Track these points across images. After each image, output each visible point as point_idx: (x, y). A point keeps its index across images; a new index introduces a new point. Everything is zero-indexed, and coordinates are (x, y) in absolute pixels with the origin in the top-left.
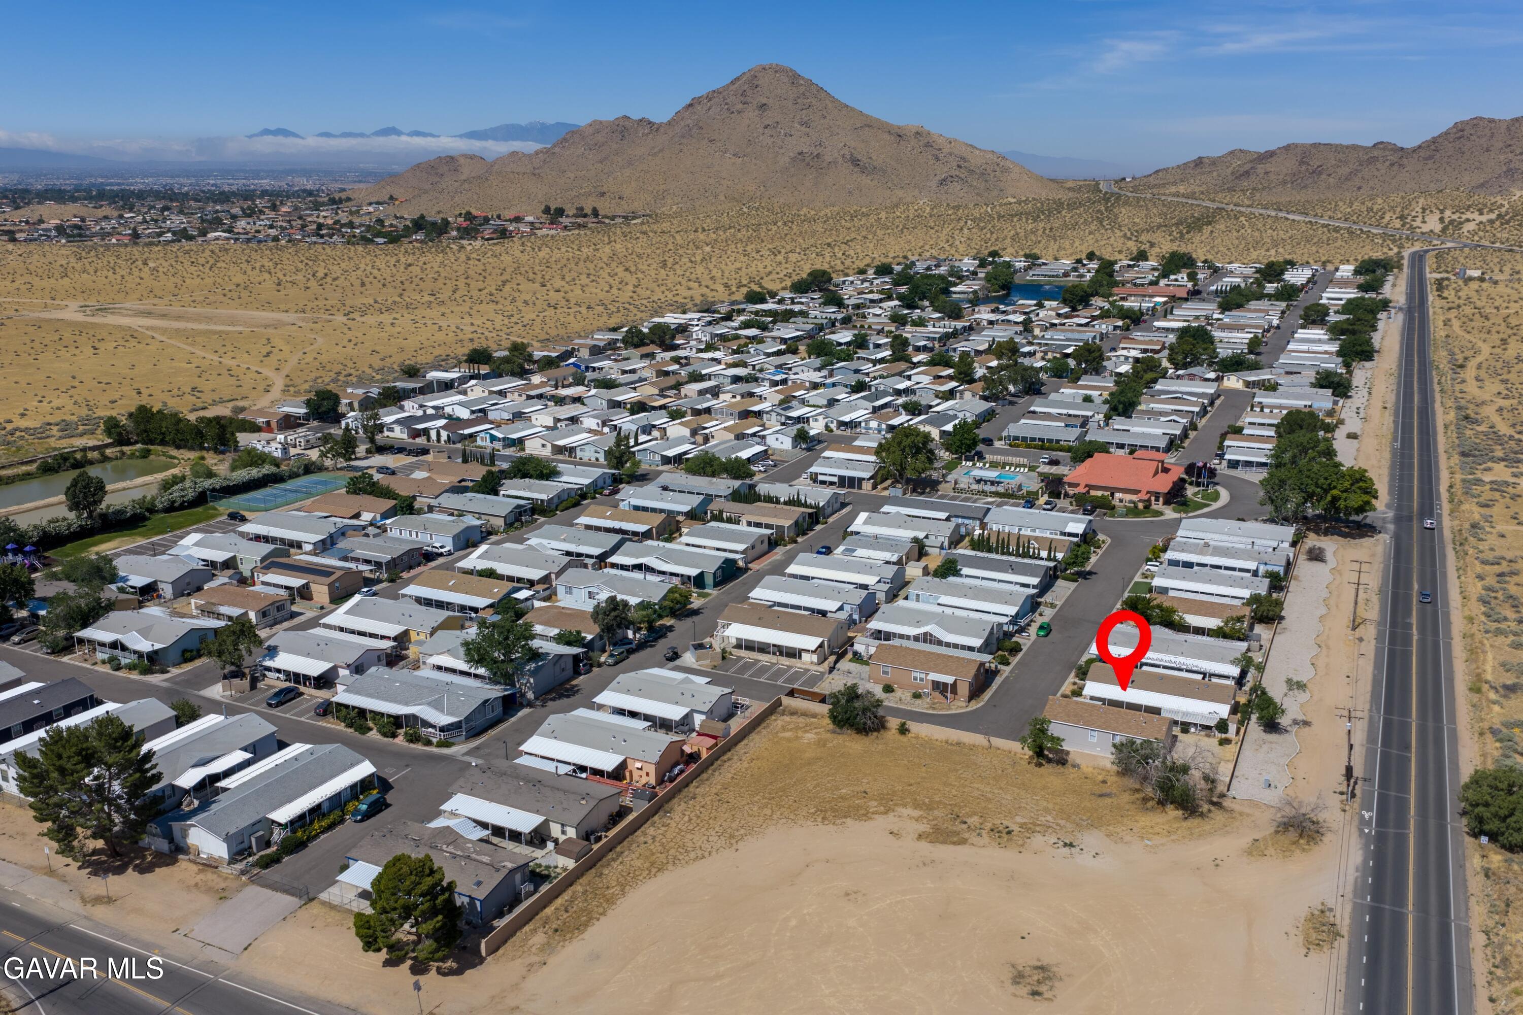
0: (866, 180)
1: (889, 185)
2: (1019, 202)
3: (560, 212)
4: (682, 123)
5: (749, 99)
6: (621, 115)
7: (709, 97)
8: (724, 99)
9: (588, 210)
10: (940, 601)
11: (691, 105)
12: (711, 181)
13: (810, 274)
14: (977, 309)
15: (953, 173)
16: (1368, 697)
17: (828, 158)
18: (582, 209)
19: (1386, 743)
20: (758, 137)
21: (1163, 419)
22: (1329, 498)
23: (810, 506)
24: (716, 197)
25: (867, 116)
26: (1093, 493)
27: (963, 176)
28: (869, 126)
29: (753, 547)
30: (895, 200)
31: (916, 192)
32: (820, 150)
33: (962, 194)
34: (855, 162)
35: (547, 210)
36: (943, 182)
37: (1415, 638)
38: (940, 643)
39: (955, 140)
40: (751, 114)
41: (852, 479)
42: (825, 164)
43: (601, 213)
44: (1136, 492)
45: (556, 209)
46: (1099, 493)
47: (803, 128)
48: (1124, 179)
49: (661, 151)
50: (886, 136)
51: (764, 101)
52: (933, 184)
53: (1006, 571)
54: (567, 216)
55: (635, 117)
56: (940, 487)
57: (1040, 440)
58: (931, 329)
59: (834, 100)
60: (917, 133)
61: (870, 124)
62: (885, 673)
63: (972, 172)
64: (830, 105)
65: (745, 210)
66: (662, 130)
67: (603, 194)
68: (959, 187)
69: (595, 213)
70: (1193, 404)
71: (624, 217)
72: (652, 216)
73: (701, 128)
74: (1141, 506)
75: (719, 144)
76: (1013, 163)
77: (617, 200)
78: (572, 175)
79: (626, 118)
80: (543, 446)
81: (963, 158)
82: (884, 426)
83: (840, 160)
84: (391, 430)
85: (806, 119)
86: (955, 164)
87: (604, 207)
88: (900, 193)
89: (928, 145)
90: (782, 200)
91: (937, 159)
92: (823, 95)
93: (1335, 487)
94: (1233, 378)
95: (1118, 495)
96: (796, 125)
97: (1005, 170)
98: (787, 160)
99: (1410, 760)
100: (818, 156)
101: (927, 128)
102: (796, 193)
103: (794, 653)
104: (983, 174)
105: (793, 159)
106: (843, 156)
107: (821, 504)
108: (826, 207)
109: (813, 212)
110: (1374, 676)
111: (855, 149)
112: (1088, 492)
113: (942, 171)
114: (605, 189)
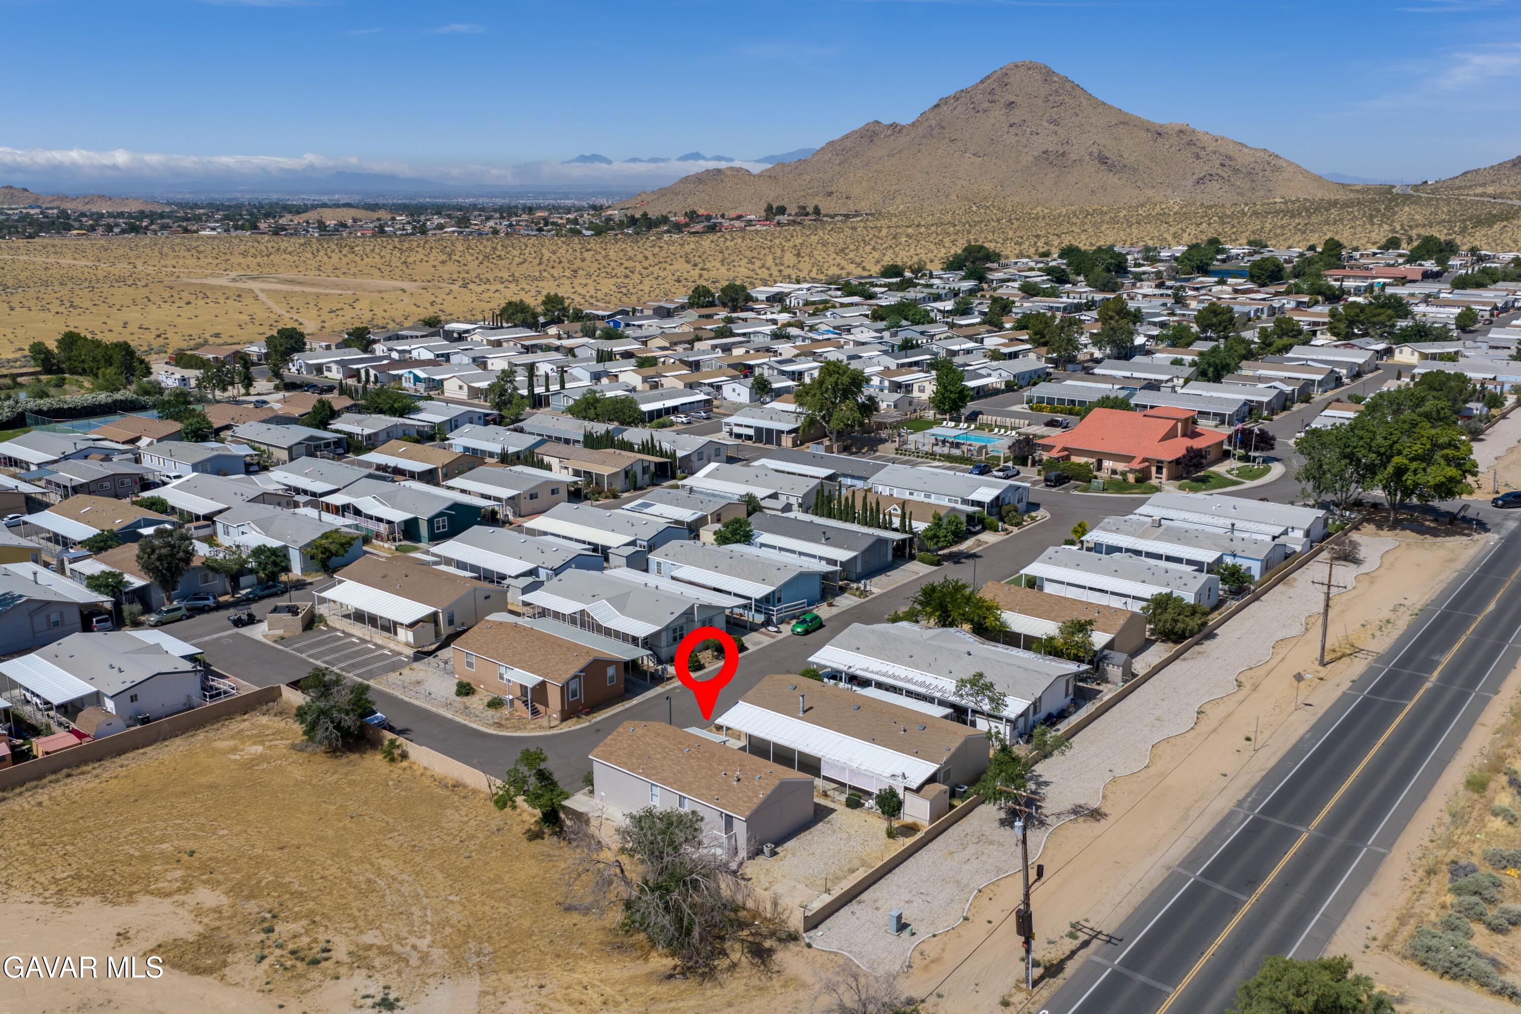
0: (1112, 179)
1: (1139, 183)
2: (1285, 203)
3: (782, 210)
4: (926, 124)
5: (997, 98)
6: (871, 120)
7: (956, 98)
8: (971, 98)
9: (810, 209)
10: (676, 574)
11: (937, 106)
12: (946, 181)
13: (965, 250)
14: (1138, 284)
15: (1213, 172)
16: (1258, 777)
17: (1073, 157)
18: (804, 208)
19: (1213, 873)
20: (1001, 136)
21: (1261, 386)
22: (1390, 469)
23: (662, 453)
24: (947, 197)
25: (1126, 114)
26: (1075, 459)
27: (1225, 175)
28: (1124, 123)
29: (533, 497)
30: (1142, 199)
31: (1169, 191)
32: (1066, 148)
33: (1220, 193)
34: (1103, 160)
35: (769, 208)
36: (1200, 181)
37: (1428, 685)
38: (599, 629)
39: (1223, 138)
40: (998, 112)
41: (769, 431)
42: (1069, 163)
43: (822, 212)
44: (1128, 459)
45: (778, 208)
46: (1082, 460)
47: (1052, 127)
48: (1426, 182)
49: (899, 152)
50: (1143, 134)
51: (1013, 99)
52: (1189, 183)
53: (816, 541)
54: (789, 215)
55: (886, 121)
56: (880, 447)
57: (1072, 402)
58: (1065, 299)
59: (1090, 97)
60: (1181, 131)
61: (1126, 121)
62: (470, 664)
63: (1236, 171)
64: (1084, 103)
65: (974, 208)
66: (905, 131)
67: (830, 194)
68: (1218, 186)
69: (817, 211)
70: (1317, 371)
71: (845, 215)
72: (876, 215)
73: (943, 128)
74: (1131, 478)
75: (960, 144)
76: (1287, 161)
77: (844, 200)
78: (808, 178)
79: (877, 123)
80: (461, 387)
81: (1230, 158)
82: (886, 383)
83: (1087, 158)
84: (329, 369)
85: (1055, 117)
86: (1218, 162)
87: (827, 206)
88: (1150, 193)
89: (1191, 143)
90: (1017, 199)
91: (1198, 157)
92: (1078, 92)
93: (1399, 453)
94: (1407, 350)
95: (1107, 464)
96: (1044, 123)
97: (1277, 169)
98: (1030, 158)
99: (1235, 912)
100: (1063, 154)
101: (1192, 126)
102: (1034, 192)
103: (390, 627)
104: (1250, 173)
105: (1037, 159)
106: (1091, 154)
107: (680, 454)
108: (1064, 206)
109: (1046, 211)
110: (1301, 740)
111: (1105, 146)
112: (1067, 458)
113: (1202, 169)
114: (834, 189)
